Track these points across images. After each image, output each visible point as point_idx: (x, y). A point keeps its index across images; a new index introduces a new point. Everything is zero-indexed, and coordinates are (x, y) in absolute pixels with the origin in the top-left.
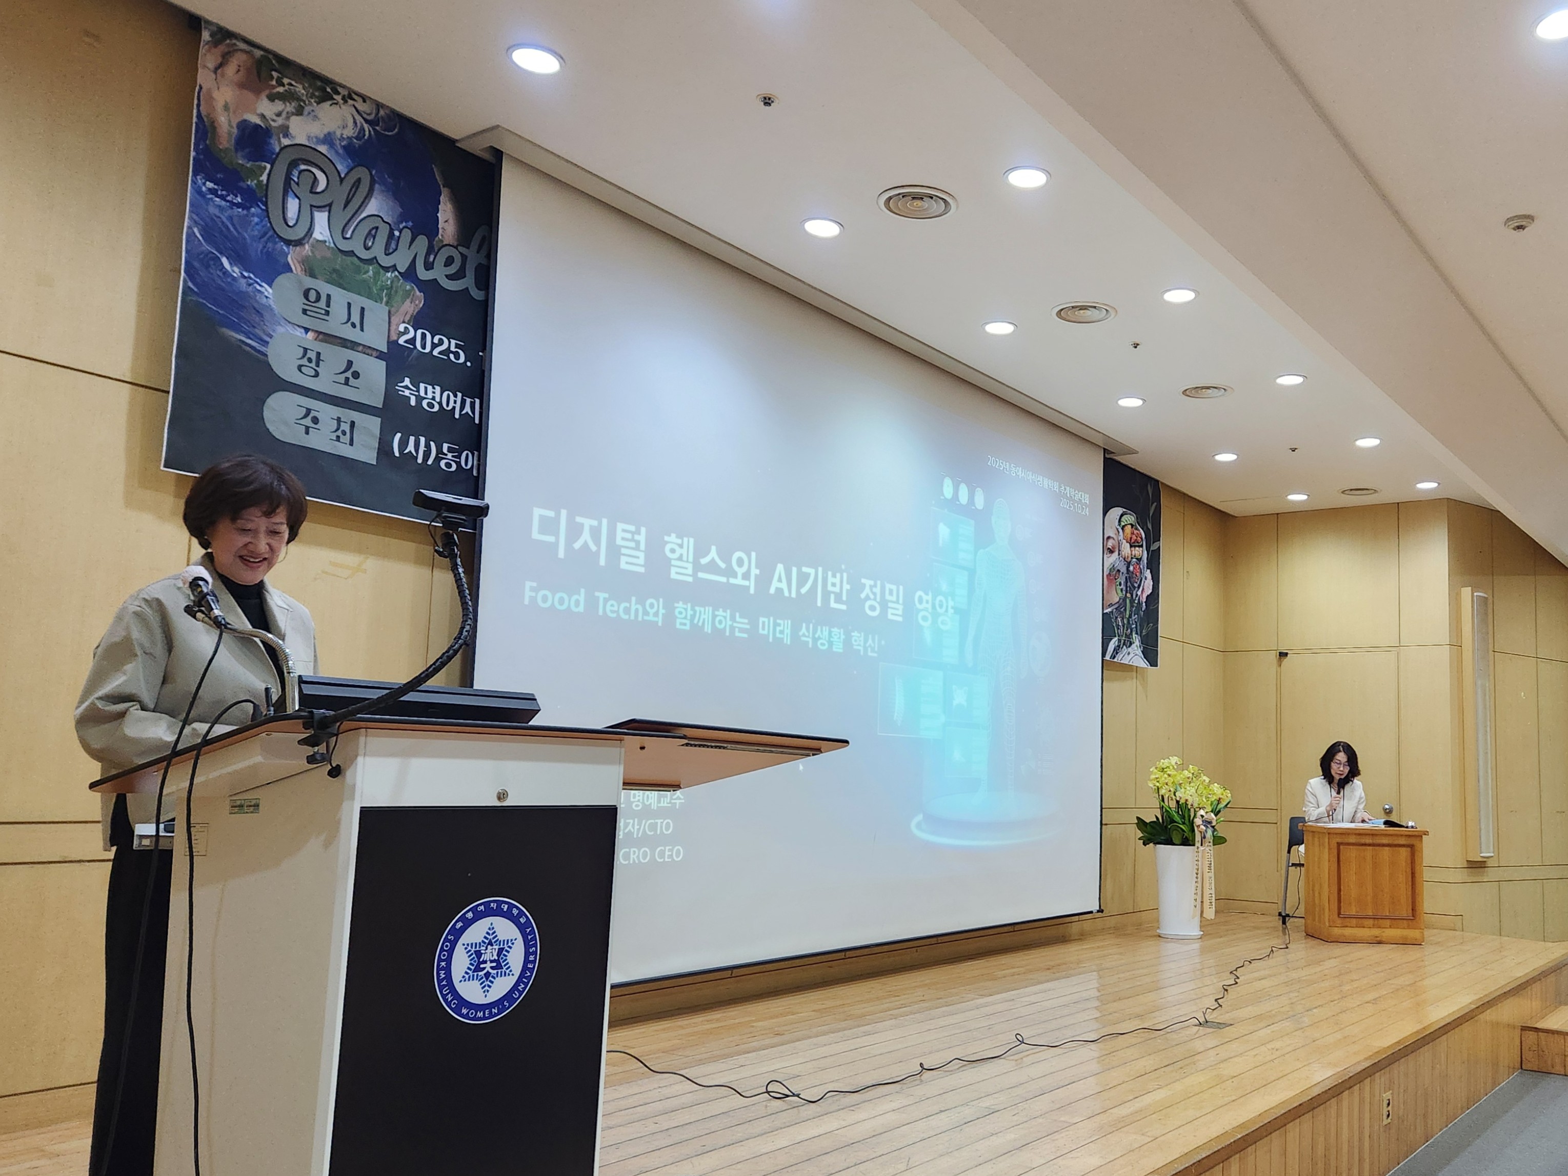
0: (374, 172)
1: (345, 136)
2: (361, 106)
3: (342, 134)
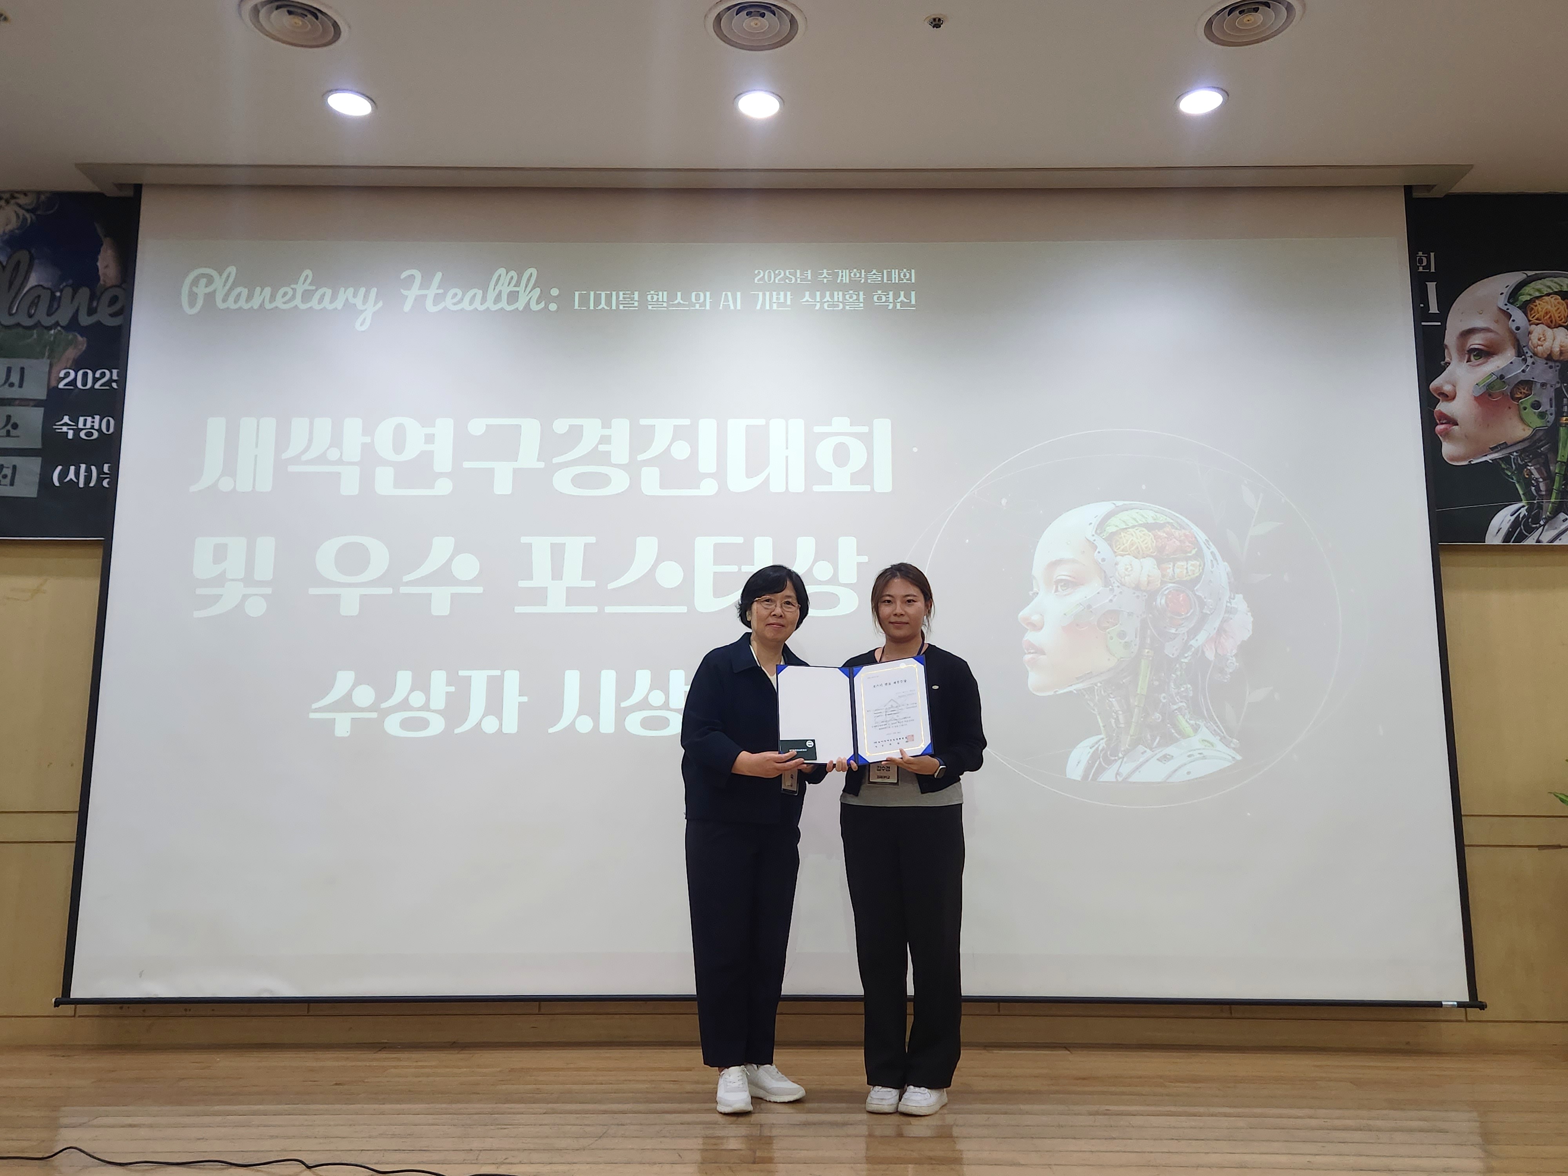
0: (33, 251)
1: (6, 231)
2: (23, 200)
3: (4, 231)
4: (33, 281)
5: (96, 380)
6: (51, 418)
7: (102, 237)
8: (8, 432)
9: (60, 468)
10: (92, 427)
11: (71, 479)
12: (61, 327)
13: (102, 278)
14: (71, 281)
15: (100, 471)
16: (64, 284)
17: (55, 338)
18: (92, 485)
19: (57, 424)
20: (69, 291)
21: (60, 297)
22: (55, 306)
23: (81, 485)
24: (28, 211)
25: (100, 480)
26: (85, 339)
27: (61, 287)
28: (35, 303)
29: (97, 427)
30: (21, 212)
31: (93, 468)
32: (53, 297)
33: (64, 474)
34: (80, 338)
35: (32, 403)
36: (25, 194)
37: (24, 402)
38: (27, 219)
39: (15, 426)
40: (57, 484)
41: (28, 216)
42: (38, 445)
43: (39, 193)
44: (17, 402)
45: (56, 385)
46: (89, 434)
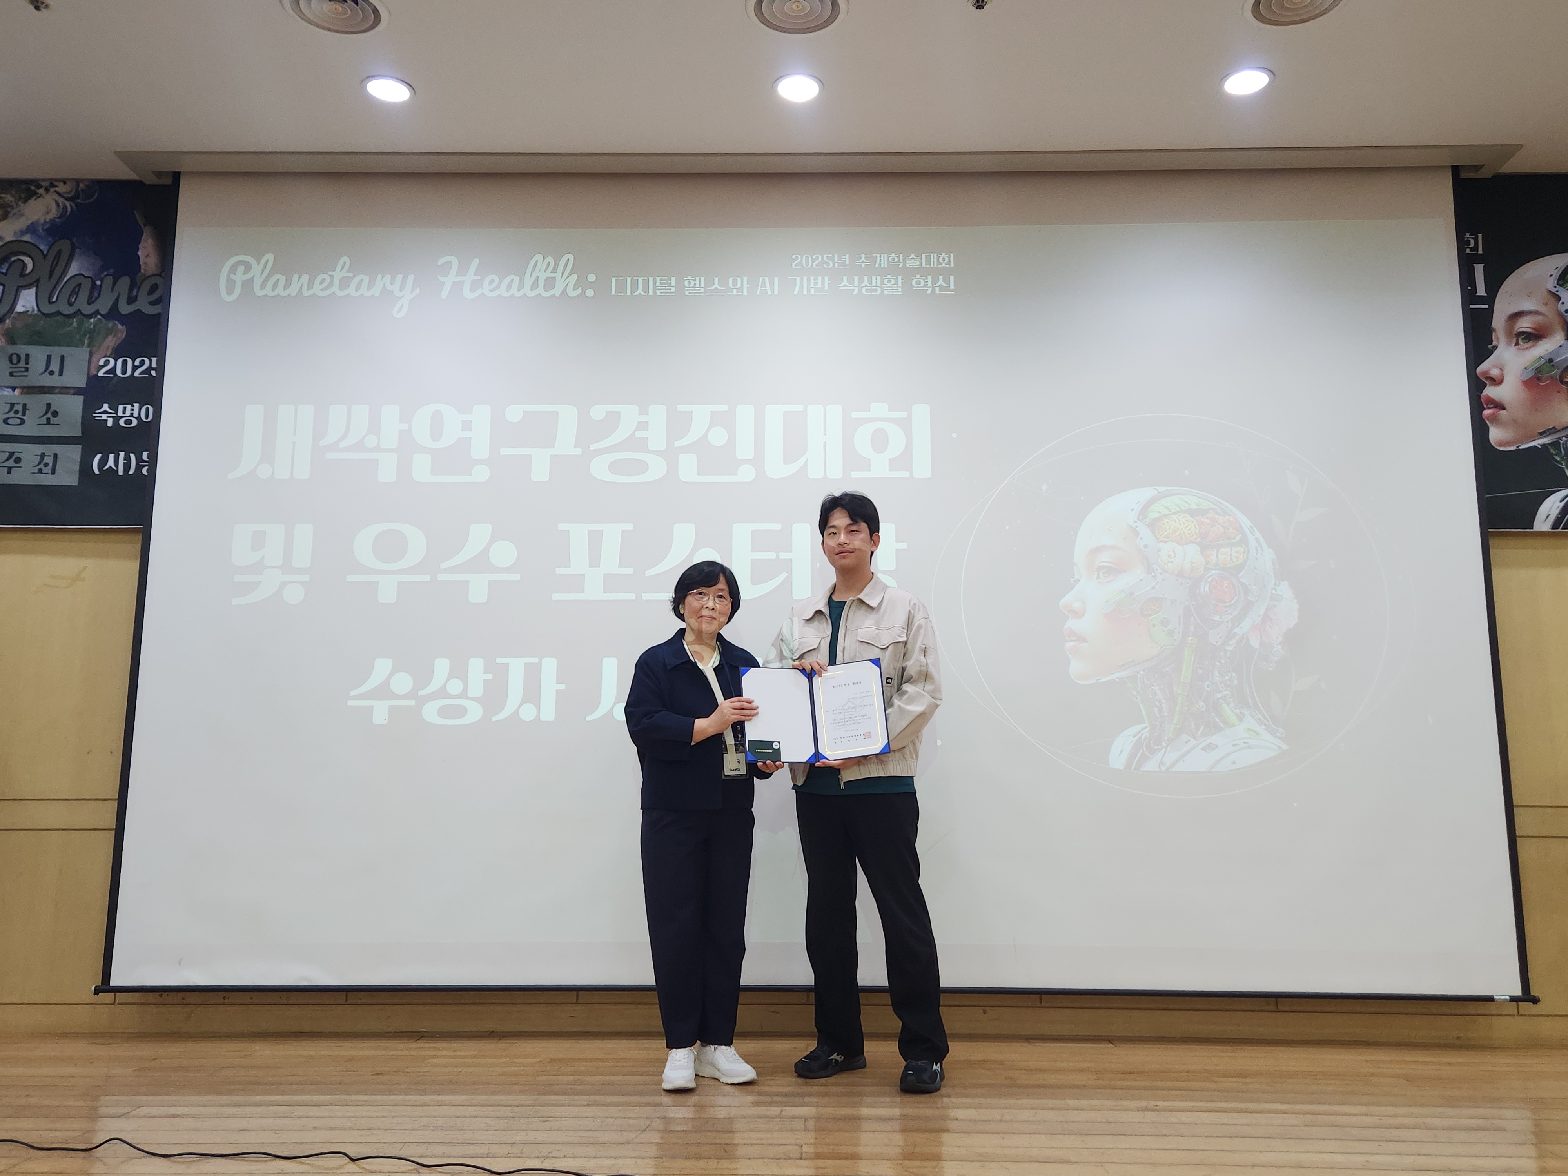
0: (74, 240)
1: (47, 220)
2: (62, 188)
3: (45, 220)
4: (73, 270)
5: (135, 368)
6: (90, 406)
7: (143, 227)
8: (48, 419)
9: (99, 456)
10: (132, 415)
11: (110, 467)
12: (101, 315)
13: (142, 267)
14: (112, 271)
15: (139, 459)
16: (105, 273)
17: (94, 327)
18: (131, 472)
19: (97, 412)
20: (109, 280)
21: (101, 286)
22: (96, 294)
23: (121, 473)
24: (67, 199)
25: (139, 468)
26: (124, 326)
27: (102, 276)
28: (75, 292)
29: (136, 415)
30: (61, 200)
31: (132, 456)
32: (94, 284)
33: (103, 462)
34: (120, 327)
35: (72, 391)
36: (65, 183)
37: (65, 390)
38: (66, 207)
39: (55, 414)
40: (97, 472)
41: (68, 204)
42: (78, 433)
43: (78, 181)
44: (57, 391)
45: (95, 373)
46: (128, 422)
